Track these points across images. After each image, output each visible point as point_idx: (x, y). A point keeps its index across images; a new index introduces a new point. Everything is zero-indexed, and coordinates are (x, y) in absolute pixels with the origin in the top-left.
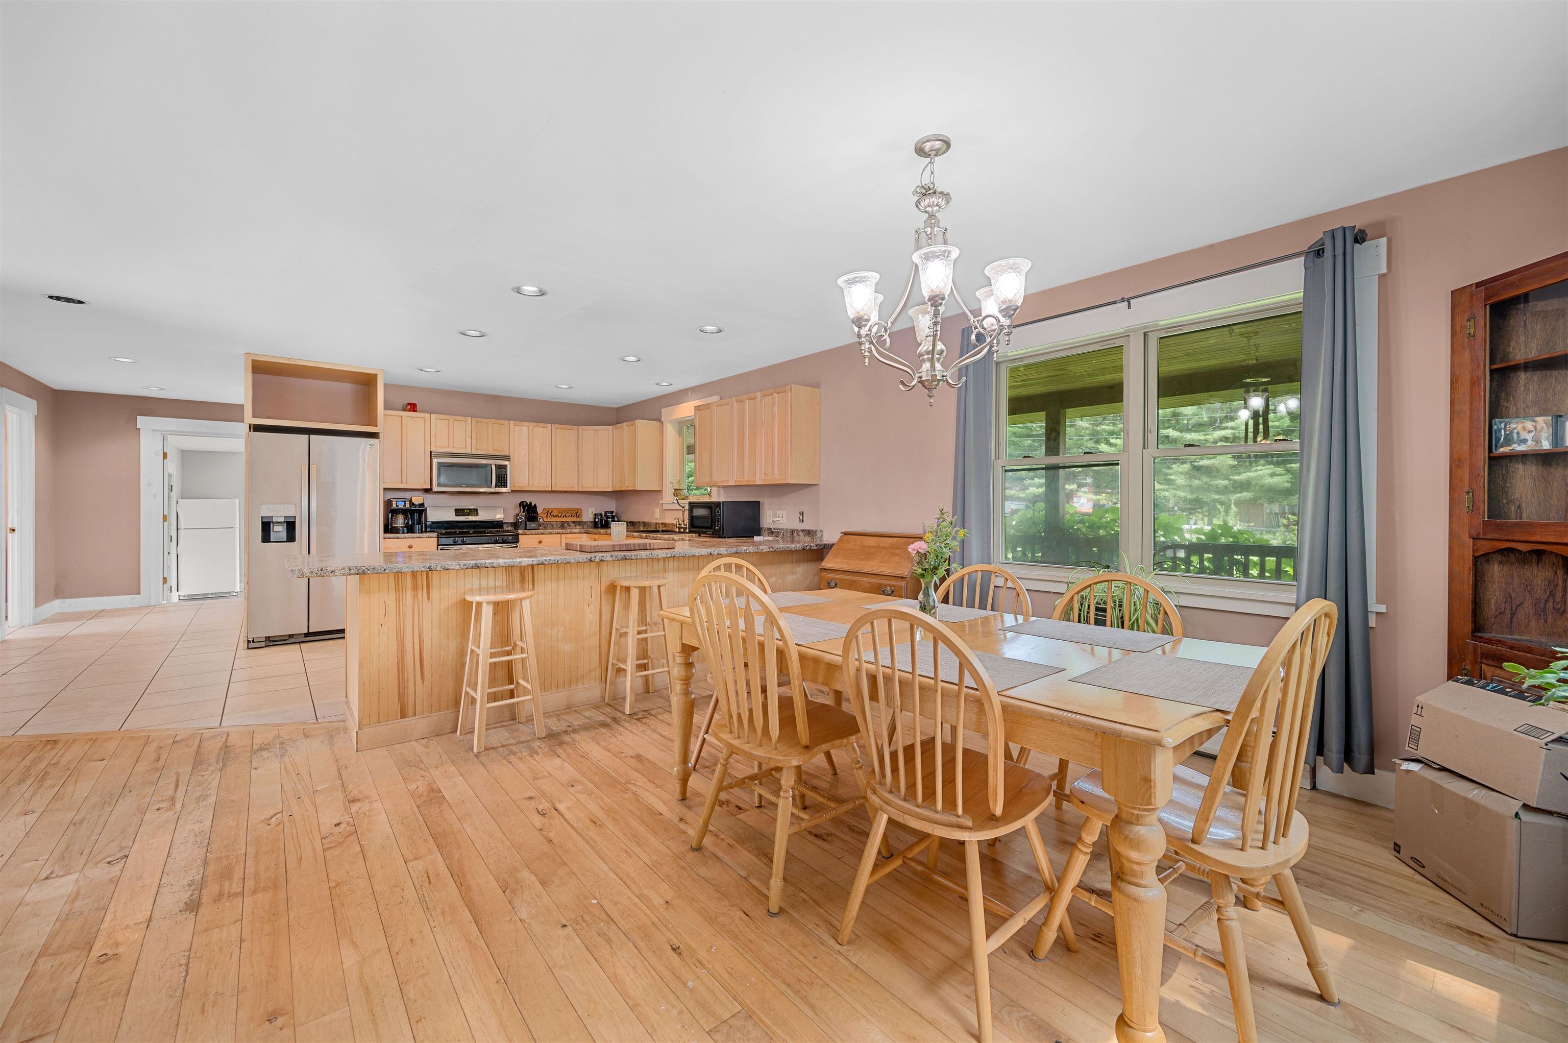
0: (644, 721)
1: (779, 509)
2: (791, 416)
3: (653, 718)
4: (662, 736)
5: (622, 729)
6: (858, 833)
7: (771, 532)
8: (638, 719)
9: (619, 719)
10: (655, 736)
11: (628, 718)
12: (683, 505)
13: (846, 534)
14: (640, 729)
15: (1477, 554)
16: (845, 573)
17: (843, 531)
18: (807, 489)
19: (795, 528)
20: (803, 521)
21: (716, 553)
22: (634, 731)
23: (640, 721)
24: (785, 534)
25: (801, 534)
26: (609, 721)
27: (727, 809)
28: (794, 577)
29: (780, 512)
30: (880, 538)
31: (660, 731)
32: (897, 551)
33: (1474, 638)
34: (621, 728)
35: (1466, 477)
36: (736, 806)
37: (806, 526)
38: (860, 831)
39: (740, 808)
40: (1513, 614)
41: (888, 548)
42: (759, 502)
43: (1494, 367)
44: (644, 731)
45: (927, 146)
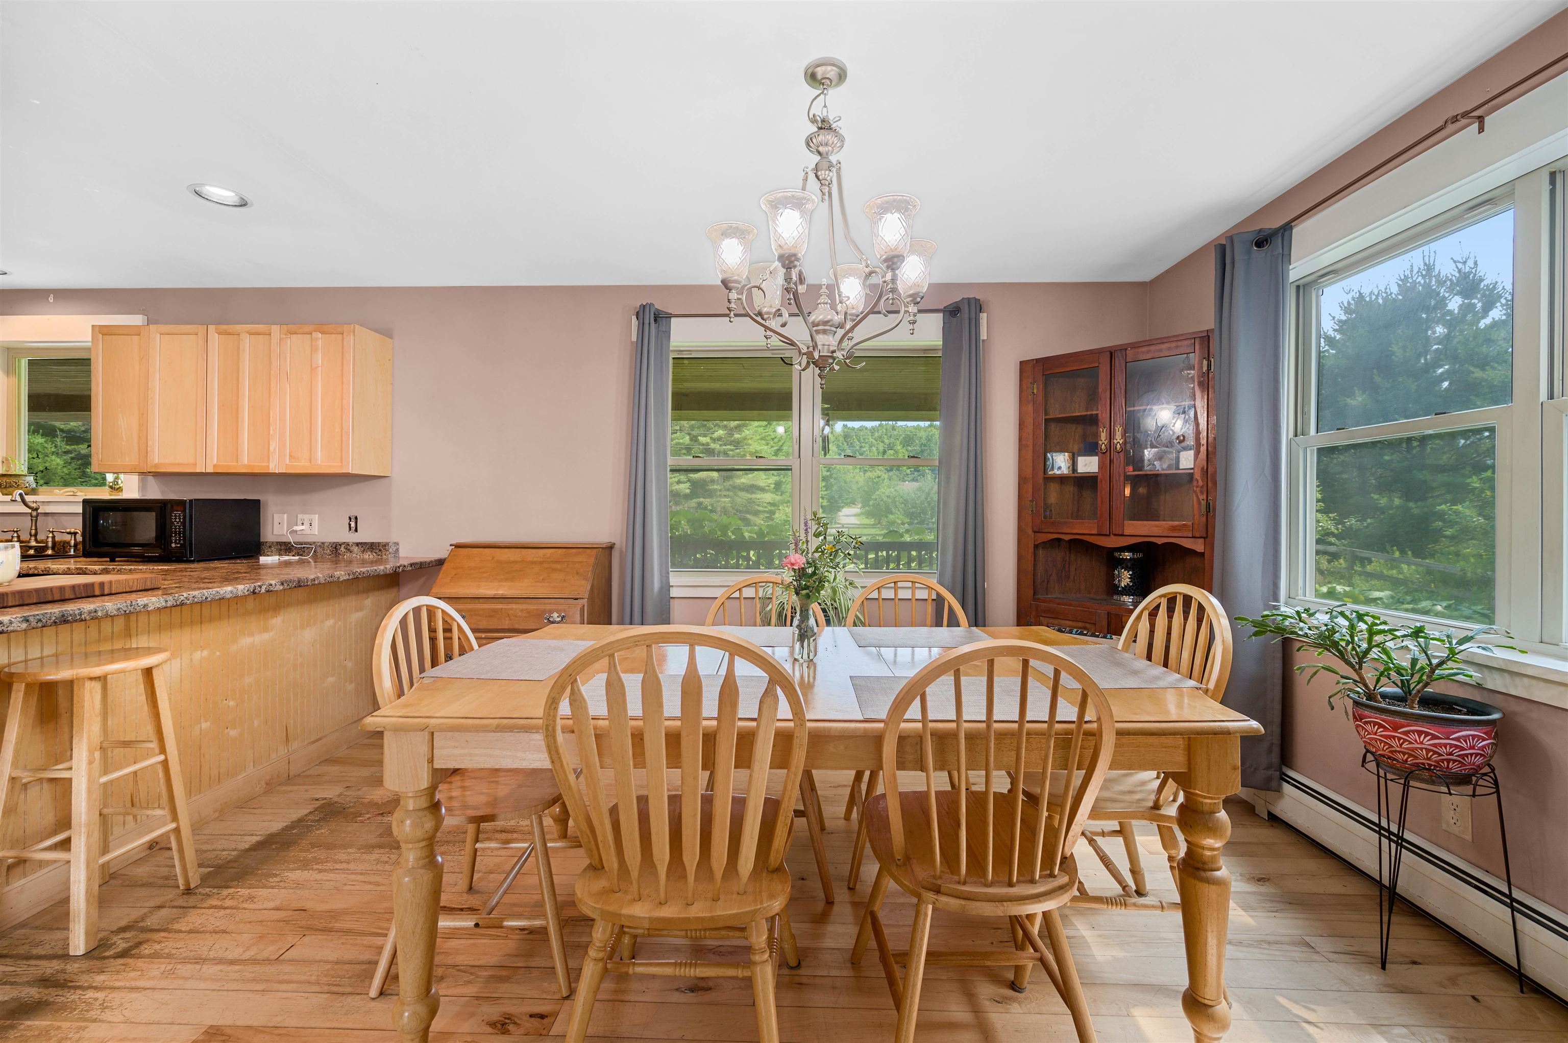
0: (146, 949)
1: (304, 513)
2: (354, 371)
3: (163, 934)
4: (232, 962)
5: (100, 995)
6: (731, 953)
7: (285, 548)
8: (124, 954)
9: (61, 977)
10: (211, 970)
11: (85, 964)
12: (34, 505)
13: (458, 546)
14: (156, 973)
15: (1036, 543)
16: (477, 601)
17: (454, 542)
18: (366, 483)
19: (341, 540)
20: (356, 530)
21: (263, 590)
22: (141, 983)
23: (133, 956)
24: (319, 550)
25: (355, 549)
26: (33, 993)
27: (522, 1031)
28: (360, 614)
29: (306, 517)
30: (523, 550)
31: (212, 954)
32: (558, 566)
33: (1034, 600)
34: (90, 994)
35: (1030, 490)
36: (531, 1016)
37: (365, 535)
38: (730, 949)
39: (542, 1016)
40: (1048, 581)
41: (541, 563)
42: (259, 501)
43: (1047, 417)
44: (165, 975)
45: (820, 71)
